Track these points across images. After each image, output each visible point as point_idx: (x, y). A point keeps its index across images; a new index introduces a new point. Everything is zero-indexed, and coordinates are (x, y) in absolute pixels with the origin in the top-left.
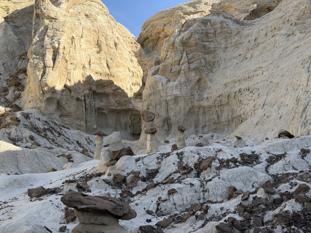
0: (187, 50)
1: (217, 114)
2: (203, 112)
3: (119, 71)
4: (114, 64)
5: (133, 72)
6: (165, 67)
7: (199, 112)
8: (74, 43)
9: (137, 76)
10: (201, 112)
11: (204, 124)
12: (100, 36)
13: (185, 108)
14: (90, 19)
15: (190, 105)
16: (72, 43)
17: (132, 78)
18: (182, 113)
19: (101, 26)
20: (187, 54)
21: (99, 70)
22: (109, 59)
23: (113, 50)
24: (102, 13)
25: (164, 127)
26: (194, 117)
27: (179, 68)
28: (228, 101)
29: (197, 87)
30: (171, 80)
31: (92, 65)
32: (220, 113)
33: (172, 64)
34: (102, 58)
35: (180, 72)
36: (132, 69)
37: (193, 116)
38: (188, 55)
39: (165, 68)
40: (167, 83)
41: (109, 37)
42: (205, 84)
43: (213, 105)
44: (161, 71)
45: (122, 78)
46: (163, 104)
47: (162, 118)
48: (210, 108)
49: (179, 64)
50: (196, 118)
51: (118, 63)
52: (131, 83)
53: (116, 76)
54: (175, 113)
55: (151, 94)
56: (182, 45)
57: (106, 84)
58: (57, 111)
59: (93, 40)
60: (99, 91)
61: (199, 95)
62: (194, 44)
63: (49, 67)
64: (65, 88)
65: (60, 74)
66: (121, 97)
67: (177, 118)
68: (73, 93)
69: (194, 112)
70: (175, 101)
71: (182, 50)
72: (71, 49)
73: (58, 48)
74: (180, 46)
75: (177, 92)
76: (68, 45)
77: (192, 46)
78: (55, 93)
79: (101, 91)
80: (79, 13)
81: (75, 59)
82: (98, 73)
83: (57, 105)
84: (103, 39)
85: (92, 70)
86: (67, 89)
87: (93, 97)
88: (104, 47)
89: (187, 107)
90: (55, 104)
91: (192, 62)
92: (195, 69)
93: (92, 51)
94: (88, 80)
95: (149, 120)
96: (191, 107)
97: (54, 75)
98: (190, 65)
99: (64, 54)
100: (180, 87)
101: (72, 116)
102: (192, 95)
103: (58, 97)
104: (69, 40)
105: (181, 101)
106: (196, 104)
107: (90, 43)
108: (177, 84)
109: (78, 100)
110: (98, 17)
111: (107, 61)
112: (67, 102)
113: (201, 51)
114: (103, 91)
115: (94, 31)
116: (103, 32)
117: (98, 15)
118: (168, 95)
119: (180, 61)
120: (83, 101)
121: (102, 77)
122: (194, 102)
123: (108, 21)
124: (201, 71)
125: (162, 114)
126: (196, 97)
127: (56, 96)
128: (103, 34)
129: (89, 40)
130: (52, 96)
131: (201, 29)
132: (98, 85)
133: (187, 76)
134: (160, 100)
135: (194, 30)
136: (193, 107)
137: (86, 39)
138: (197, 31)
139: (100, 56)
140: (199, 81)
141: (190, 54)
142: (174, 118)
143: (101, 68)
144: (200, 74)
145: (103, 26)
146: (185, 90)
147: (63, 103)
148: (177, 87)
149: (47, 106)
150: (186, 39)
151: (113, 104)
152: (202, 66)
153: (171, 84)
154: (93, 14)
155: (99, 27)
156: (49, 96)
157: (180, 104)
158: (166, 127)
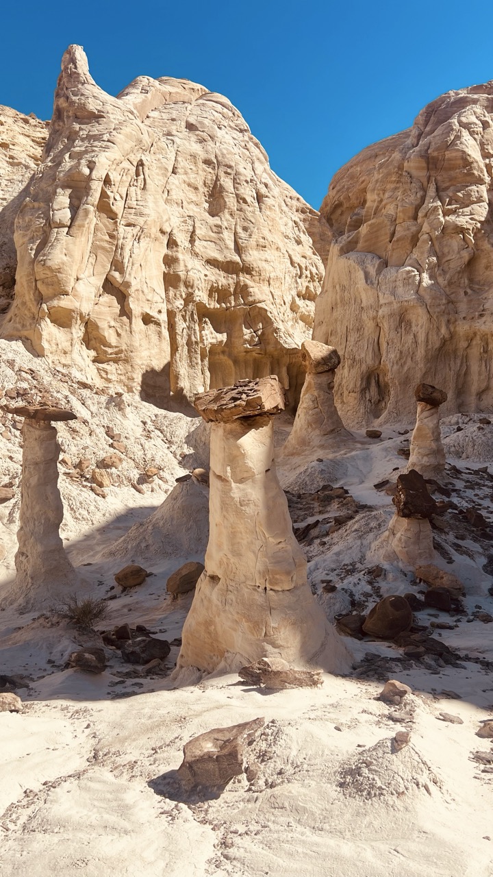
0: (439, 178)
2: (482, 351)
3: (263, 258)
4: (253, 242)
5: (300, 268)
6: (375, 229)
7: (468, 351)
8: (142, 176)
9: (309, 275)
10: (475, 351)
11: (483, 386)
12: (222, 174)
13: (430, 337)
14: (197, 135)
15: (443, 330)
16: (137, 174)
17: (299, 280)
18: (421, 352)
19: (225, 152)
20: (437, 190)
21: (215, 254)
22: (239, 230)
23: (251, 209)
24: (231, 127)
25: (367, 391)
26: (455, 363)
27: (414, 229)
29: (466, 281)
30: (392, 261)
31: (197, 243)
33: (395, 220)
34: (224, 227)
35: (418, 239)
36: (297, 259)
37: (452, 362)
38: (441, 193)
39: (376, 232)
40: (379, 272)
41: (242, 178)
42: (488, 273)
44: (366, 241)
45: (272, 275)
46: (366, 328)
47: (364, 367)
49: (415, 218)
50: (461, 366)
51: (263, 240)
52: (294, 293)
53: (257, 269)
54: (401, 352)
55: (336, 304)
56: (424, 165)
57: (232, 290)
58: (84, 347)
59: (201, 183)
60: (213, 305)
61: (470, 301)
62: (460, 162)
63: (61, 225)
64: (109, 286)
65: (95, 250)
66: (267, 321)
67: (406, 368)
68: (131, 299)
69: (455, 351)
70: (401, 321)
71: (425, 180)
72: (133, 189)
73: (89, 178)
74: (419, 168)
75: (409, 296)
76: (124, 178)
77: (453, 168)
78: (74, 296)
79: (218, 306)
80: (173, 120)
81: (141, 215)
82: (212, 262)
83: (83, 329)
84: (227, 183)
85: (197, 255)
86: (115, 289)
87: (196, 317)
88: (231, 201)
89: (435, 337)
90: (77, 326)
91: (454, 212)
92: (462, 230)
93: (200, 210)
94: (182, 275)
95: (320, 369)
96: (447, 336)
97: (71, 246)
98: (447, 218)
99: (108, 197)
100: (418, 278)
101: (126, 361)
102: (450, 302)
103: (86, 308)
104: (126, 164)
105: (419, 319)
106: (463, 328)
107: (196, 189)
108: (409, 272)
109: (147, 319)
110: (219, 133)
111: (235, 234)
112: (113, 323)
113: (480, 181)
114: (224, 305)
115: (207, 162)
116: (230, 167)
117: (220, 128)
118: (382, 301)
119: (418, 208)
120: (163, 325)
121: (222, 273)
122: (456, 321)
123: (243, 144)
124: (479, 235)
125: (363, 355)
126: (463, 307)
127: (77, 304)
128: (229, 170)
129: (192, 181)
130: (64, 302)
131: (480, 120)
132: (213, 291)
133: (438, 250)
134: (359, 319)
135: (460, 122)
136: (452, 335)
137: (184, 177)
138: (467, 126)
139: (219, 222)
140: (471, 262)
141: (447, 188)
142: (395, 367)
143: (221, 251)
144: (476, 244)
145: (230, 153)
146: (430, 287)
147: (103, 325)
148: (408, 279)
149: (49, 331)
150: (437, 149)
151: (247, 337)
152: (480, 222)
153: (390, 273)
154: (206, 122)
155: (219, 153)
156: (55, 303)
157: (414, 328)
158: (372, 393)
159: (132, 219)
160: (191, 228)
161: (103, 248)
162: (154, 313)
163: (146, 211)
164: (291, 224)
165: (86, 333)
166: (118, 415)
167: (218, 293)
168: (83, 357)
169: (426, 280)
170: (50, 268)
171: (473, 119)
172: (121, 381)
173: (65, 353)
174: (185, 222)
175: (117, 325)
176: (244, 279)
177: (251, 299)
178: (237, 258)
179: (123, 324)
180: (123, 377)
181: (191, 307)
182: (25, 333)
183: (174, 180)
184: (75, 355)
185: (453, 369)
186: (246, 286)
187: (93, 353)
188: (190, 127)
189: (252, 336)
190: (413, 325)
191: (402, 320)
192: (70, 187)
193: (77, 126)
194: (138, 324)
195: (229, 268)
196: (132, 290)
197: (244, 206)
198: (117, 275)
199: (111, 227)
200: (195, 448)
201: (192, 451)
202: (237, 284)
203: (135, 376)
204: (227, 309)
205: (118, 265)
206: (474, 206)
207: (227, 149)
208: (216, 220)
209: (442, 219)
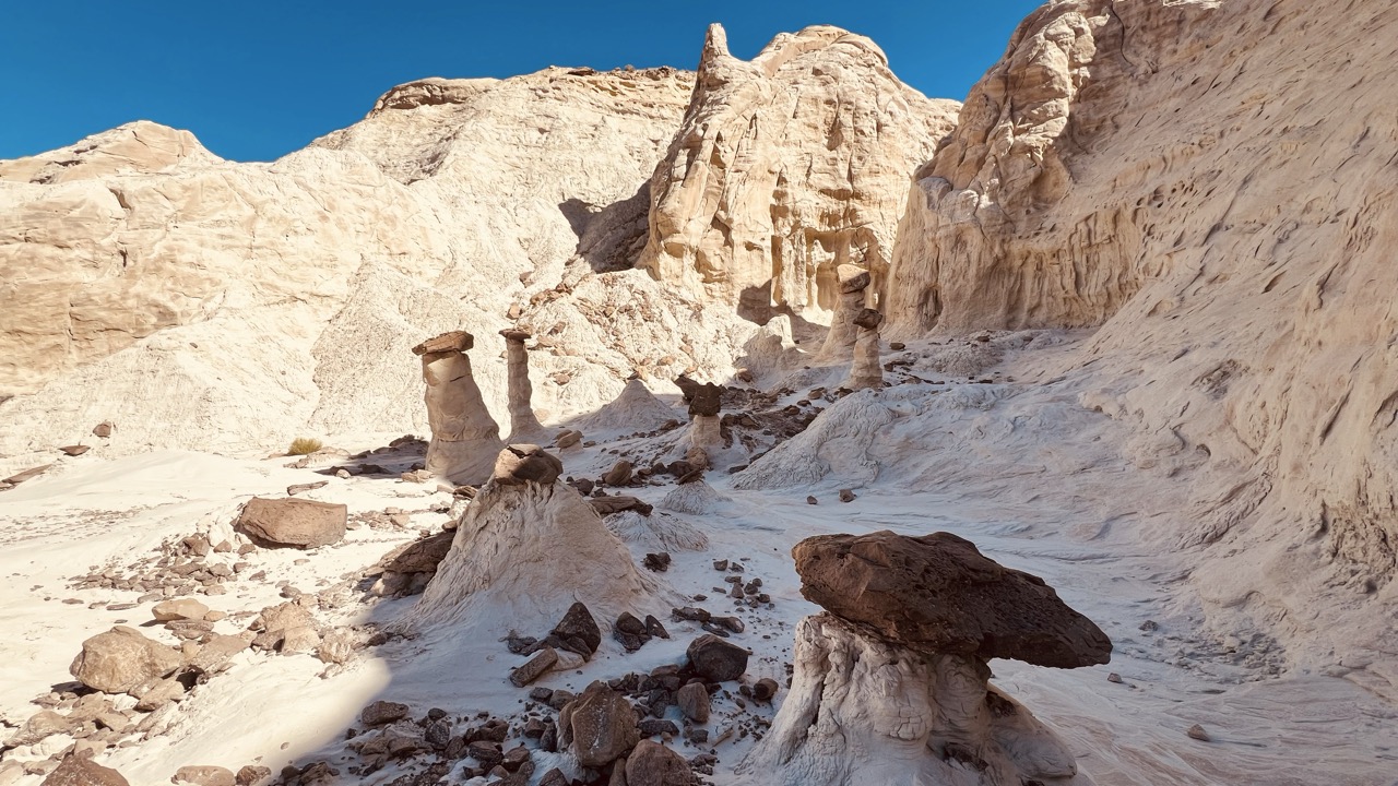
0: (1016, 97)
1: (1074, 274)
2: (1036, 269)
3: (876, 183)
4: (865, 169)
6: (949, 155)
7: (1023, 269)
8: (755, 128)
10: (1030, 270)
11: (1035, 302)
12: (842, 111)
13: (983, 256)
14: (822, 79)
15: (997, 250)
16: (750, 127)
18: (972, 271)
19: (847, 90)
20: (1012, 110)
21: (828, 184)
22: (855, 160)
23: (868, 139)
24: (859, 64)
25: (925, 306)
26: (1009, 281)
27: (982, 151)
28: (1112, 234)
29: (1030, 200)
30: (956, 184)
31: (812, 176)
32: (1083, 270)
33: (966, 144)
34: (839, 159)
35: (984, 162)
37: (1006, 280)
38: (1015, 113)
39: (949, 157)
40: (942, 195)
41: (861, 112)
42: (1056, 190)
43: (1066, 247)
44: (941, 166)
45: (885, 198)
46: (927, 249)
47: (922, 285)
48: (1054, 256)
49: (985, 141)
50: (1015, 283)
51: (876, 167)
53: (868, 194)
54: (954, 271)
56: (1002, 86)
57: (841, 214)
58: (695, 272)
59: (822, 122)
60: (824, 228)
61: (1030, 220)
62: (1040, 78)
63: (678, 179)
64: (716, 223)
65: (707, 194)
66: (872, 240)
67: (957, 286)
68: (733, 232)
69: (1010, 269)
70: (957, 241)
71: (1001, 102)
72: (745, 140)
73: (702, 139)
74: (996, 90)
75: (964, 217)
76: (737, 133)
77: (1031, 85)
78: (685, 233)
79: (828, 229)
80: (801, 69)
81: (748, 162)
82: (825, 192)
83: (694, 258)
84: (847, 119)
85: (811, 186)
86: (721, 225)
87: (804, 240)
88: (849, 135)
89: (988, 256)
90: (688, 256)
91: (1026, 131)
92: (1031, 149)
93: (818, 145)
94: (790, 206)
95: (846, 290)
96: (1000, 255)
97: (683, 195)
98: (1017, 138)
99: (719, 151)
100: (976, 200)
101: (728, 281)
102: (1007, 221)
103: (694, 242)
104: (740, 120)
105: (974, 239)
106: (1016, 247)
107: (816, 128)
108: (968, 195)
109: (750, 247)
110: (843, 72)
111: (850, 164)
112: (718, 252)
113: (1062, 94)
114: (833, 228)
115: (829, 102)
116: (851, 103)
117: (846, 68)
118: (940, 224)
119: (988, 131)
120: (765, 250)
121: (834, 200)
122: (1011, 240)
123: (869, 79)
124: (1049, 152)
125: (922, 274)
126: (1022, 226)
127: (687, 240)
128: (849, 107)
129: (812, 122)
130: (676, 239)
131: (1073, 28)
132: (823, 216)
133: (1002, 171)
134: (921, 242)
135: (1047, 37)
136: (1006, 255)
137: (805, 120)
138: (1053, 38)
139: (835, 156)
140: (1039, 181)
141: (1023, 107)
142: (948, 285)
143: (835, 180)
144: (1045, 162)
145: (854, 90)
146: (988, 209)
147: (709, 254)
148: (967, 201)
149: (665, 259)
150: (1017, 68)
151: (852, 255)
152: (1053, 138)
153: (952, 197)
154: (831, 65)
155: (840, 92)
156: (669, 240)
157: (968, 248)
158: (929, 308)
159: (740, 166)
160: (808, 164)
161: (713, 193)
162: (756, 241)
163: (753, 158)
164: (918, 145)
165: (697, 260)
166: (697, 325)
167: (832, 218)
168: (693, 279)
169: (985, 201)
170: (665, 214)
171: (1066, 29)
172: (723, 297)
173: (677, 277)
174: (803, 159)
175: (722, 253)
176: (854, 203)
177: (858, 221)
178: (848, 186)
179: (726, 251)
180: (725, 294)
181: (799, 232)
182: (649, 263)
183: (793, 124)
184: (686, 279)
185: (1005, 286)
186: (855, 210)
187: (702, 276)
188: (816, 72)
189: (858, 254)
190: (968, 245)
191: (959, 241)
192: (688, 148)
193: (708, 93)
194: (741, 251)
195: (841, 195)
196: (734, 225)
197: (861, 137)
198: (722, 213)
199: (720, 175)
200: (749, 352)
201: (746, 354)
202: (847, 209)
203: (734, 293)
204: (837, 231)
205: (723, 206)
206: (1050, 122)
207: (849, 87)
208: (833, 154)
209: (1011, 140)
